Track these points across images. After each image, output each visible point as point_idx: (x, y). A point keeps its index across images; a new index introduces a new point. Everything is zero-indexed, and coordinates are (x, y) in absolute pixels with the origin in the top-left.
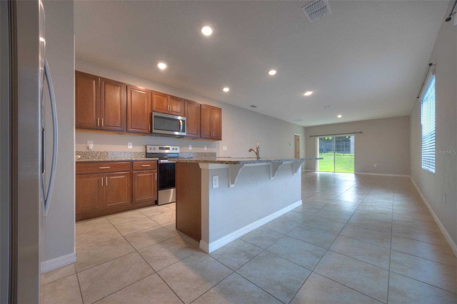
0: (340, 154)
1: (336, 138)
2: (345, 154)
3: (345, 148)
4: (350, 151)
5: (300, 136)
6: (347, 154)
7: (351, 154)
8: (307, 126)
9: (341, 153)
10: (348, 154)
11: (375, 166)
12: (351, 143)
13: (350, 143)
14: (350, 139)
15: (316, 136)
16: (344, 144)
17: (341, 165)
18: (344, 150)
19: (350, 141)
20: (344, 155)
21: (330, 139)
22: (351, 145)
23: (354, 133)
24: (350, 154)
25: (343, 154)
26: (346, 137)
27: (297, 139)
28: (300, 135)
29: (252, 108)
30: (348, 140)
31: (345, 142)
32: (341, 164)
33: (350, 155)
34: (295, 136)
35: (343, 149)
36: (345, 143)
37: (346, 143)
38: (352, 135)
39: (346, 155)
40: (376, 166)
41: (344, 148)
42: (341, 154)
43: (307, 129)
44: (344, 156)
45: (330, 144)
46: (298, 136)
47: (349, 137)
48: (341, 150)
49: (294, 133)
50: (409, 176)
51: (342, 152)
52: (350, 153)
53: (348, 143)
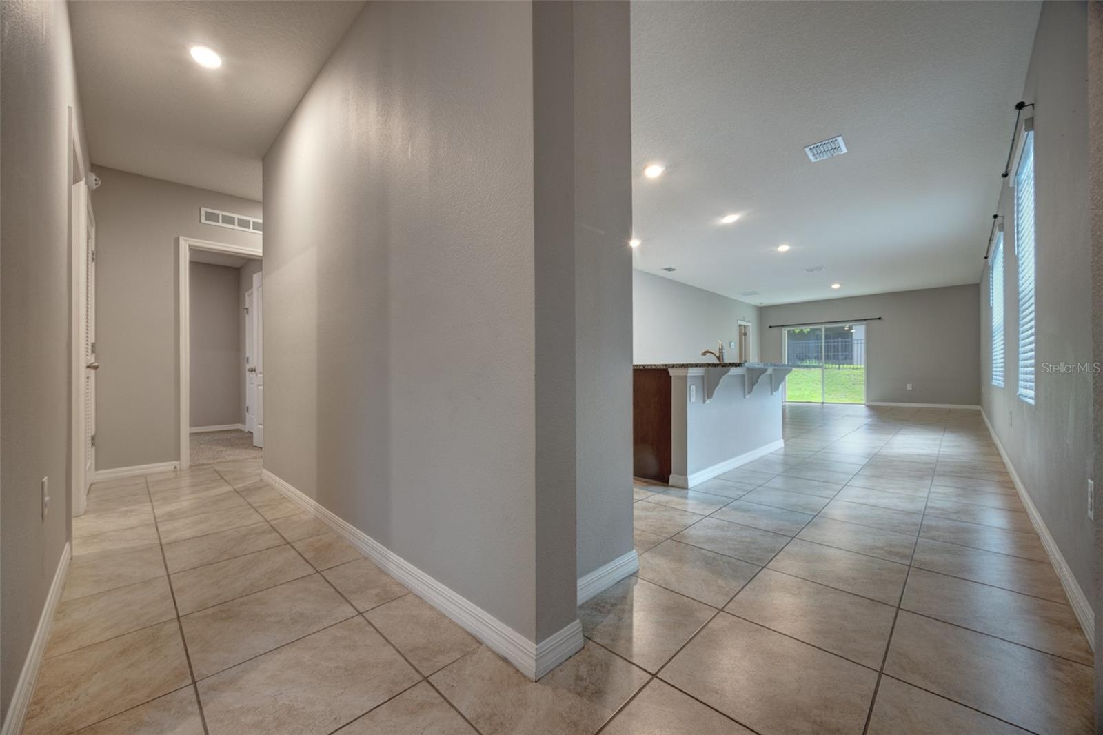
0: (830, 366)
1: (827, 330)
2: (841, 366)
3: (842, 352)
4: (852, 359)
5: (749, 326)
6: (845, 366)
7: (856, 366)
8: (763, 305)
9: (832, 363)
10: (849, 366)
11: (908, 388)
12: (855, 342)
13: (852, 341)
14: (852, 333)
15: (783, 326)
16: (840, 344)
17: (833, 390)
18: (840, 357)
19: (852, 338)
20: (839, 368)
21: (806, 333)
22: (855, 347)
23: (865, 320)
24: (852, 366)
25: (837, 366)
26: (844, 327)
27: (743, 333)
28: (750, 324)
29: (667, 272)
30: (847, 335)
31: (842, 338)
32: (833, 388)
33: (853, 368)
34: (740, 326)
35: (838, 355)
36: (842, 342)
37: (844, 340)
38: (855, 325)
39: (843, 368)
40: (911, 389)
41: (840, 353)
42: (834, 366)
43: (763, 312)
44: (841, 371)
45: (806, 343)
46: (745, 326)
47: (851, 328)
48: (832, 357)
49: (737, 320)
50: (978, 407)
51: (834, 361)
52: (851, 363)
53: (849, 342)
